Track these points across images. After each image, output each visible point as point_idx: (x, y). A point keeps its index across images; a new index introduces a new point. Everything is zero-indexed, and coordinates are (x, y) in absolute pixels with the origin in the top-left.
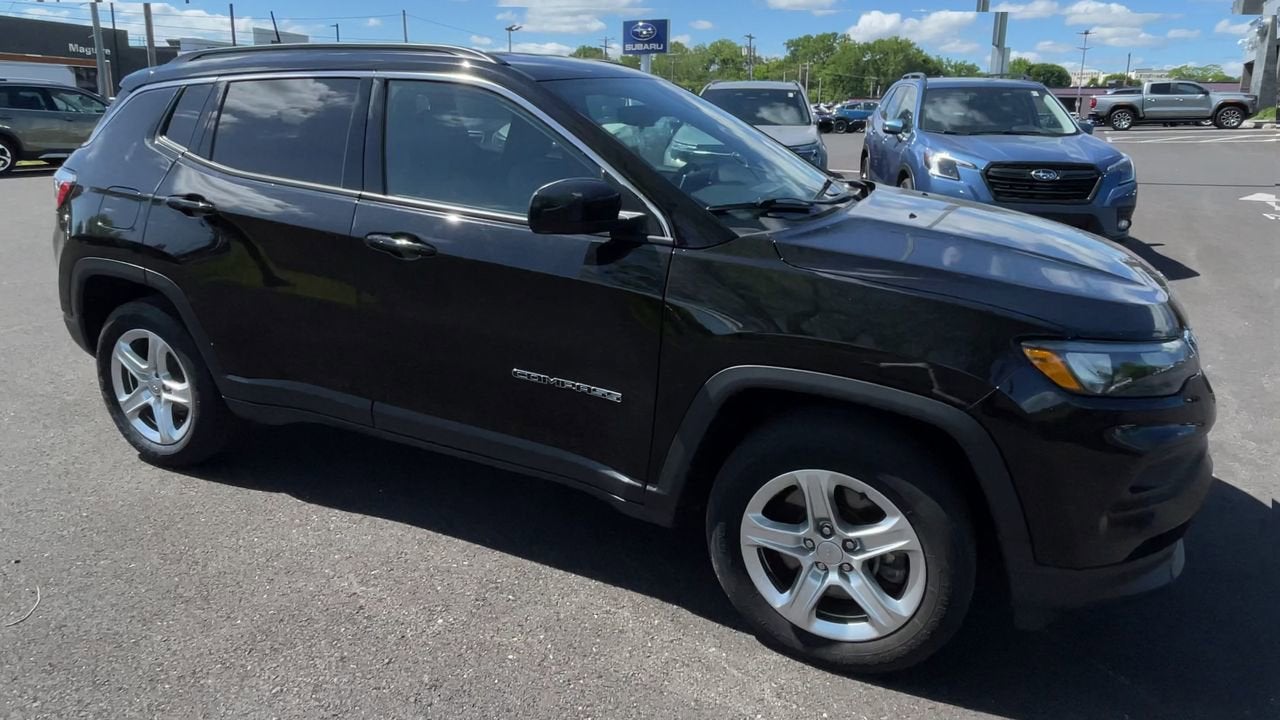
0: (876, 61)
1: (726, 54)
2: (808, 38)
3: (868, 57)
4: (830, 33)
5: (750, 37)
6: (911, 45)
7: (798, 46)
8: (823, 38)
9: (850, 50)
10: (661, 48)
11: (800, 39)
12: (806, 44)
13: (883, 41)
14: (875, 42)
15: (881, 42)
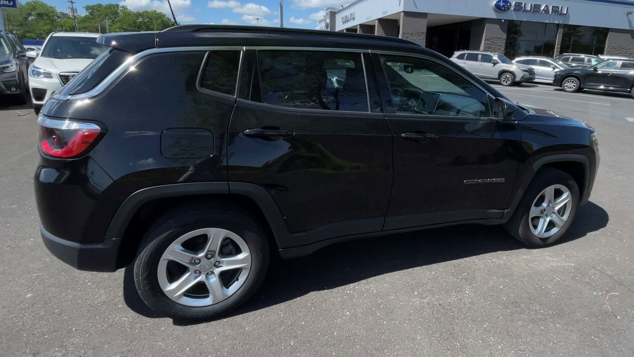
0: (145, 22)
1: (40, 10)
2: (100, 6)
3: (140, 20)
4: (114, 4)
5: (72, 3)
6: (164, 16)
7: (94, 9)
8: (110, 6)
9: (129, 15)
10: (12, 4)
11: (94, 6)
12: (99, 9)
13: (148, 12)
14: (143, 12)
15: (147, 12)
